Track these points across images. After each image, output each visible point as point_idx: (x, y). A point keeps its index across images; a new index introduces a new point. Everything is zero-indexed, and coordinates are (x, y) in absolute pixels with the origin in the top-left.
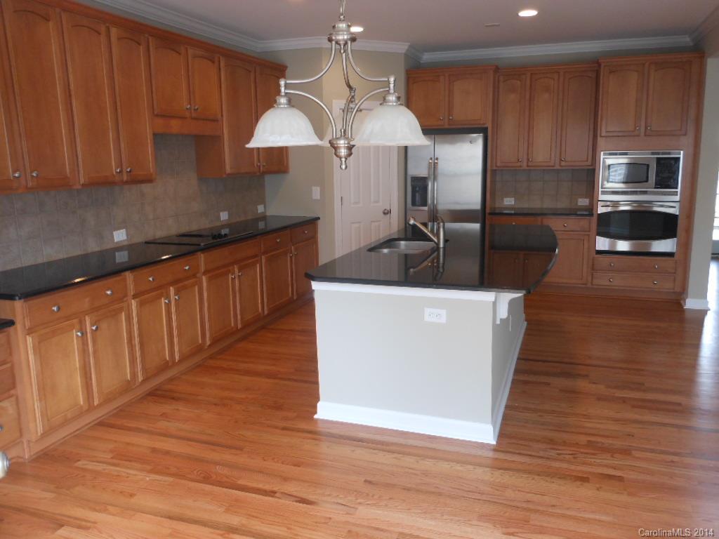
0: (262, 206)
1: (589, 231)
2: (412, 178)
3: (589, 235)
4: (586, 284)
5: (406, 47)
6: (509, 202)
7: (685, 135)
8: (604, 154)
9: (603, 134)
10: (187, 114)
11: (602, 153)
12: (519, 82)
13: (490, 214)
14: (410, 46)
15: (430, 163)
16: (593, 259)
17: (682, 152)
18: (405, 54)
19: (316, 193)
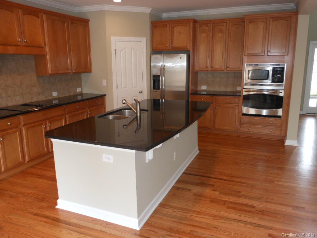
0: (80, 89)
1: (239, 104)
2: (153, 75)
3: (238, 106)
4: (237, 130)
5: (150, 10)
6: (204, 87)
7: (288, 55)
8: (246, 65)
9: (246, 54)
10: (19, 44)
11: (245, 64)
12: (207, 28)
13: (191, 94)
14: (152, 9)
15: (161, 68)
16: (241, 118)
17: (286, 64)
18: (150, 13)
19: (104, 83)
